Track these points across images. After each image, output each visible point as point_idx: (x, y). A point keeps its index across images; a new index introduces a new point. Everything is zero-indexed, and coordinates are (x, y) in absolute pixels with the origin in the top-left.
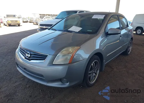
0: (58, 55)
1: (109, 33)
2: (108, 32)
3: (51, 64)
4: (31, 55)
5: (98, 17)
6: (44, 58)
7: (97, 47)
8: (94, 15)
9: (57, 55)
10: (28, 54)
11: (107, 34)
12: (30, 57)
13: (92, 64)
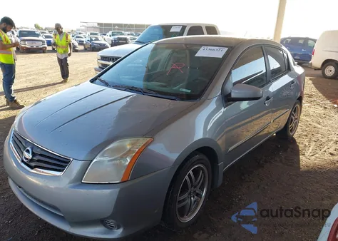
0: (95, 160)
1: (233, 95)
2: (230, 94)
3: (79, 181)
4: (34, 154)
5: (211, 52)
6: (62, 166)
7: (199, 135)
8: (203, 48)
9: (92, 161)
10: (28, 151)
11: (227, 99)
12: (31, 160)
13: (187, 177)
